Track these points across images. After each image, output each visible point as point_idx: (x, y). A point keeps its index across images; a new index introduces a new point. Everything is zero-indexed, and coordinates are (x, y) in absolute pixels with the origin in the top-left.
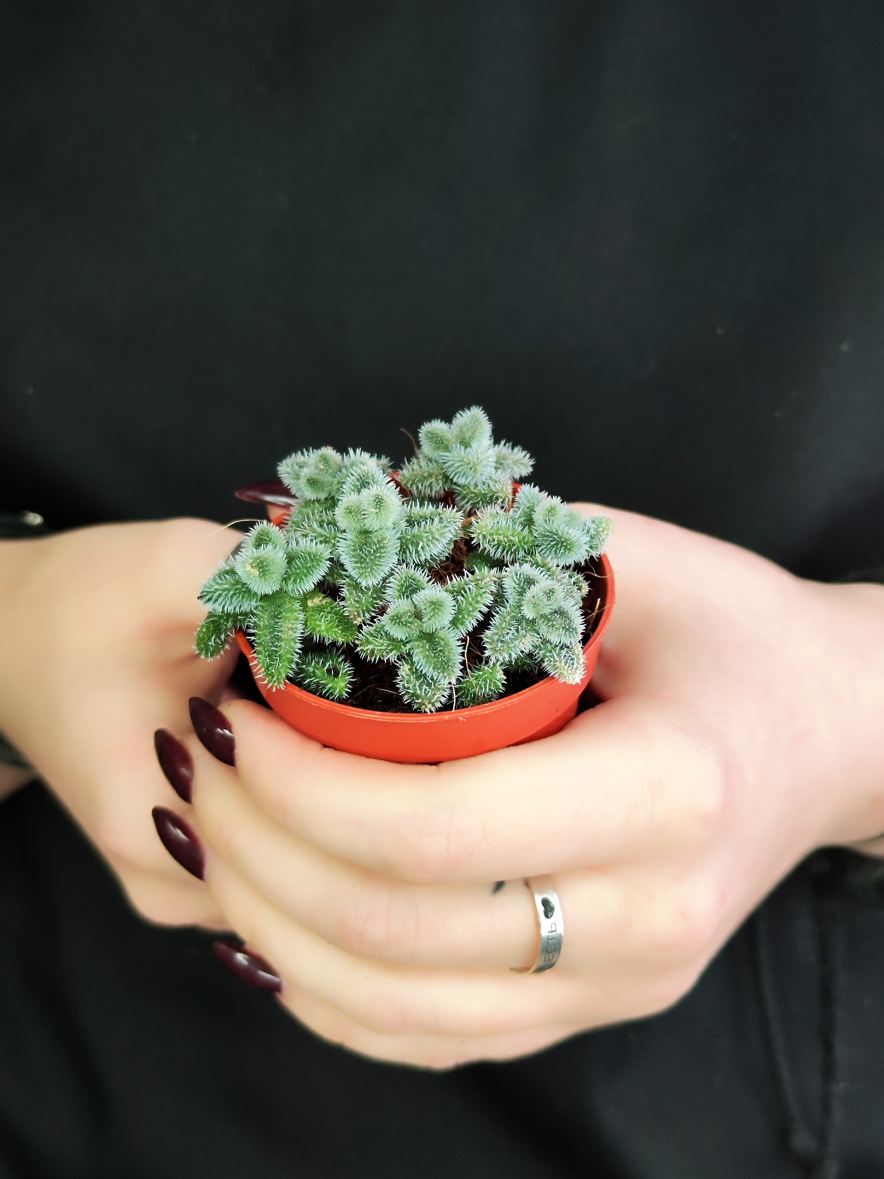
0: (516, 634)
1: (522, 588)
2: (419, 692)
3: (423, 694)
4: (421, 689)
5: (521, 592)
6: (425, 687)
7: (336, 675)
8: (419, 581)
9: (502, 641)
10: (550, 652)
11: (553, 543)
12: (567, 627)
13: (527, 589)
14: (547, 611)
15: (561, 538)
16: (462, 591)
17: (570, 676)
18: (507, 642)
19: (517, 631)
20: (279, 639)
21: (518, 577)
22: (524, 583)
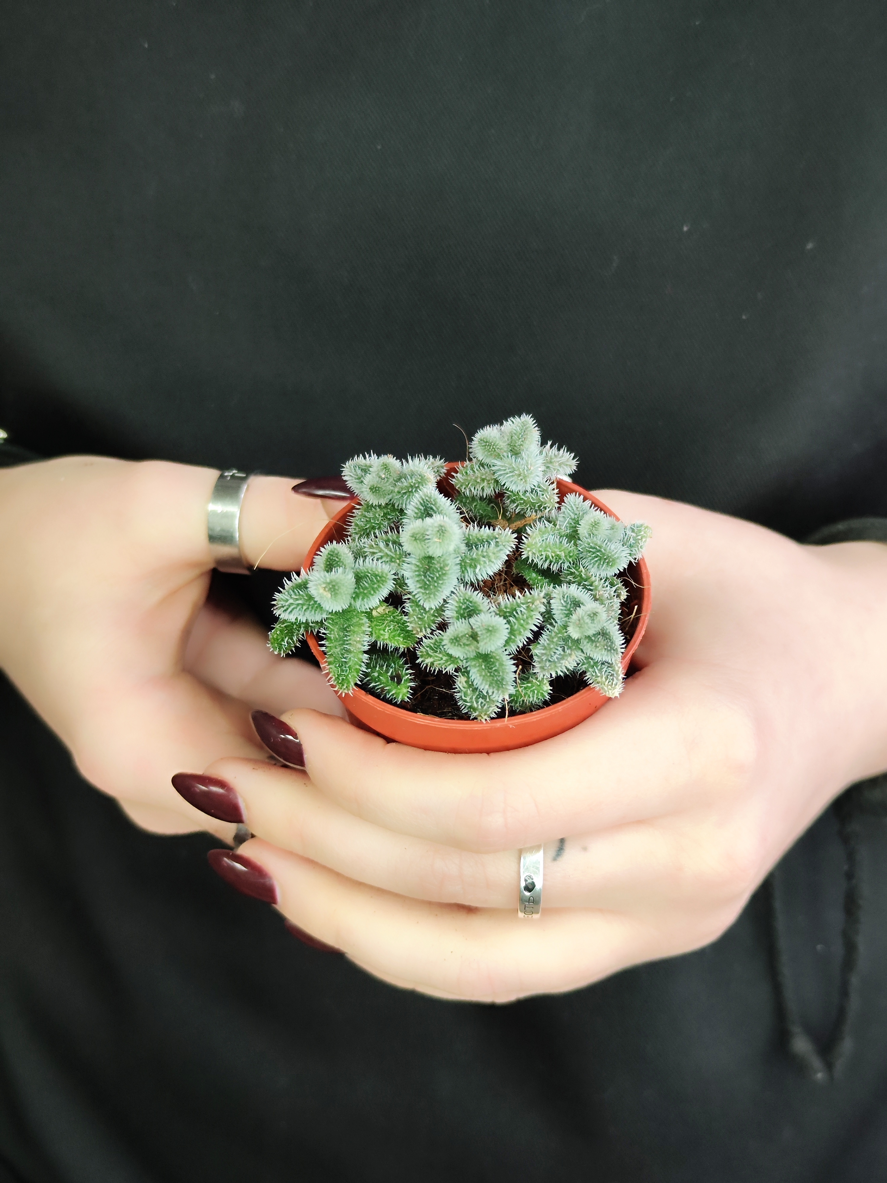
0: (562, 653)
1: (569, 610)
2: (475, 705)
3: (480, 707)
4: (477, 702)
5: (568, 614)
6: (481, 700)
7: (399, 682)
8: (475, 603)
9: (550, 661)
10: (593, 667)
11: (596, 559)
12: (609, 649)
13: (573, 611)
14: (591, 632)
15: (604, 554)
16: (514, 613)
17: (610, 691)
18: (554, 661)
19: (564, 650)
20: (348, 651)
21: (565, 600)
22: (571, 605)
